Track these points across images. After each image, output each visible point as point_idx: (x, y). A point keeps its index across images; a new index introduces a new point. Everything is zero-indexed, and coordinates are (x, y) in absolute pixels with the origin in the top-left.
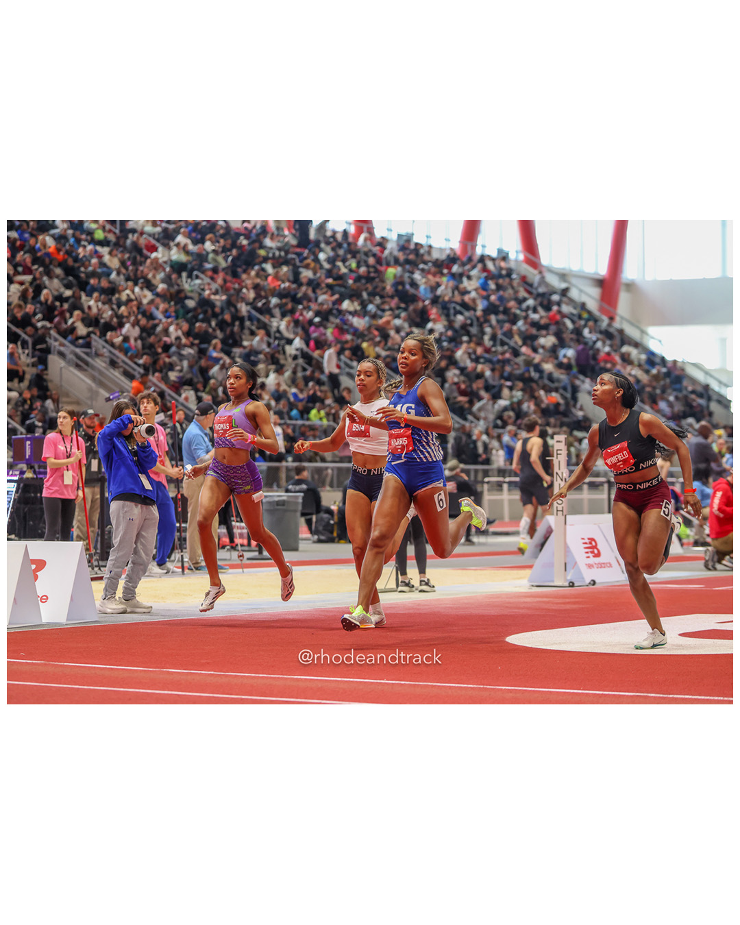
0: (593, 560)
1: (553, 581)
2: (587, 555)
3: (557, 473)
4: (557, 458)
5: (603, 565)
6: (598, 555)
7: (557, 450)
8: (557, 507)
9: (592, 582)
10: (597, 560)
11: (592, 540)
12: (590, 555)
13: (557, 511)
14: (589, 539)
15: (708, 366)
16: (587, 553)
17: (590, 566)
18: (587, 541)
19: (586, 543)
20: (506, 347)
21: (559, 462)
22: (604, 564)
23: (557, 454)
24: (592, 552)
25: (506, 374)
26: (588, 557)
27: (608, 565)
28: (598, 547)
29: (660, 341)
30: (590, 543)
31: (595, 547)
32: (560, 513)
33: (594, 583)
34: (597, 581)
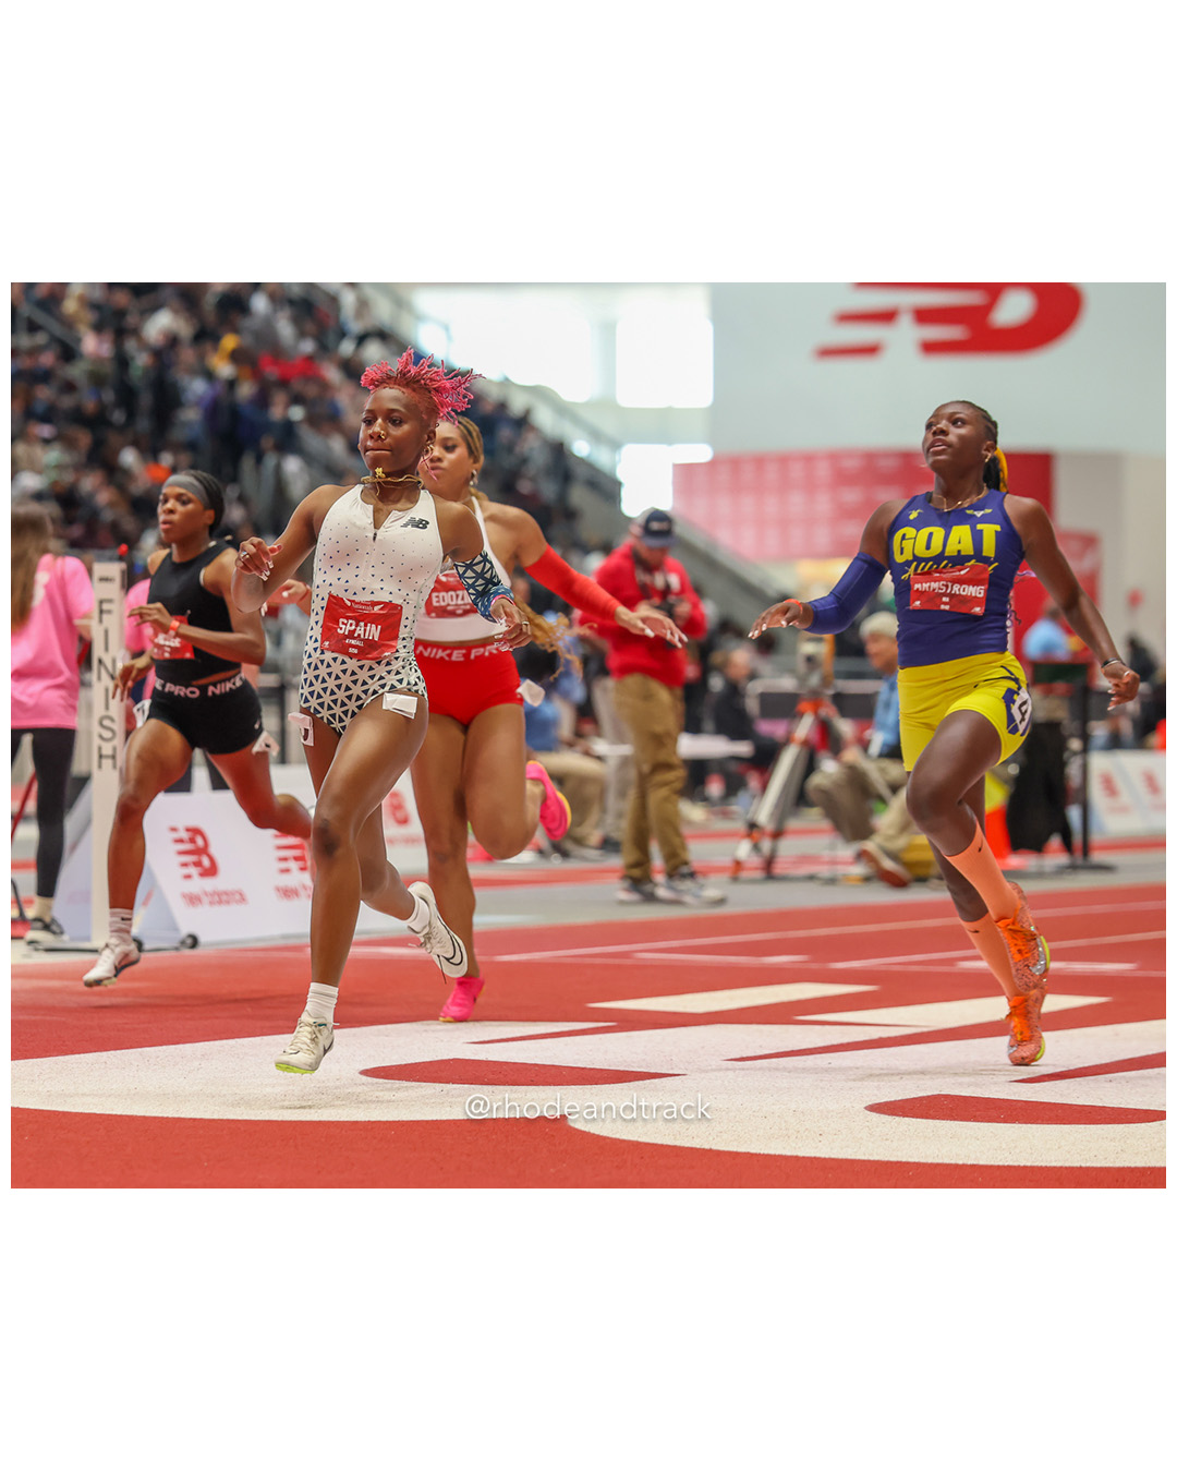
0: (200, 885)
1: (88, 939)
2: (186, 871)
3: (100, 661)
4: (101, 621)
5: (224, 898)
6: (211, 871)
7: (101, 602)
8: (100, 749)
9: (189, 941)
10: (209, 884)
11: (195, 832)
12: (194, 871)
13: (101, 756)
14: (188, 830)
15: (568, 395)
16: (185, 865)
17: (193, 900)
18: (185, 835)
19: (180, 841)
20: (41, 338)
21: (106, 632)
22: (226, 893)
23: (101, 612)
24: (198, 864)
25: (39, 408)
26: (188, 877)
27: (237, 897)
28: (213, 850)
29: (447, 328)
30: (192, 841)
31: (204, 851)
32: (107, 763)
33: (194, 942)
34: (202, 939)
